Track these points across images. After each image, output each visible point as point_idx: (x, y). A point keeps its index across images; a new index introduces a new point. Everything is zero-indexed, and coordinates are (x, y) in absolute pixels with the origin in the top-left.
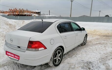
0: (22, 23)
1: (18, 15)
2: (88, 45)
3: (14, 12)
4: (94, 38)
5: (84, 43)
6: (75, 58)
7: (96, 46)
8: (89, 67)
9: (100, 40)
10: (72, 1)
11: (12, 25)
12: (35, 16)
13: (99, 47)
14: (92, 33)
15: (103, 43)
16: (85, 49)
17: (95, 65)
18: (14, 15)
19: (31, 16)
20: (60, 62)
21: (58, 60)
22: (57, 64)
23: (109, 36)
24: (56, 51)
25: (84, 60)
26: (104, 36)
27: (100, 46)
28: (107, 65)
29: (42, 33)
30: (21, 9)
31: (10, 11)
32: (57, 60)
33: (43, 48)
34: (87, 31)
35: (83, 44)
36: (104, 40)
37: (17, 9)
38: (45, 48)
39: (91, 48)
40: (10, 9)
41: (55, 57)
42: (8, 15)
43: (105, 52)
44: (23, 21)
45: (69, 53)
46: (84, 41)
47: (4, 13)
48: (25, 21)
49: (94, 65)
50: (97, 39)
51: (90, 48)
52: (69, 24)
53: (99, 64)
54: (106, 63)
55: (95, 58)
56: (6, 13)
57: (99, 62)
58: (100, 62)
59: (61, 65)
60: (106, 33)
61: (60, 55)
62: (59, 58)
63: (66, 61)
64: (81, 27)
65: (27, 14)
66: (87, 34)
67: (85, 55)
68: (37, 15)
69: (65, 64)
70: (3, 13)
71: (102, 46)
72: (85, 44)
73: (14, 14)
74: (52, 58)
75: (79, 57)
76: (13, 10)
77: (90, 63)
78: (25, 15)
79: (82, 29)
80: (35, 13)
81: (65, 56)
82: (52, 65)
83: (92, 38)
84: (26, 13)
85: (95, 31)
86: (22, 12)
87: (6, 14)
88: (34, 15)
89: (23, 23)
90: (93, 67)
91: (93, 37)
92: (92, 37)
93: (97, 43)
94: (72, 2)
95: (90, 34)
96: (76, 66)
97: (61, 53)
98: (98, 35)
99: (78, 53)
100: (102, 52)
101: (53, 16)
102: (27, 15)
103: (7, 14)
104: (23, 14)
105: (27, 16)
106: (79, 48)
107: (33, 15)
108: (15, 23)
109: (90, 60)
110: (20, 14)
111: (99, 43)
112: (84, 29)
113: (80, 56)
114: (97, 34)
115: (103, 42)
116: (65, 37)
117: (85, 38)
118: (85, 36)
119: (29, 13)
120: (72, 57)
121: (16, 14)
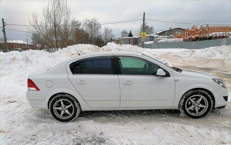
19: (225, 37)
20: (70, 119)
24: (56, 98)
32: (62, 112)
38: (38, 89)
62: (67, 112)
65: (215, 36)
78: (210, 38)
97: (71, 105)
105: (215, 39)
110: (201, 36)
116: (81, 81)
119: (221, 33)
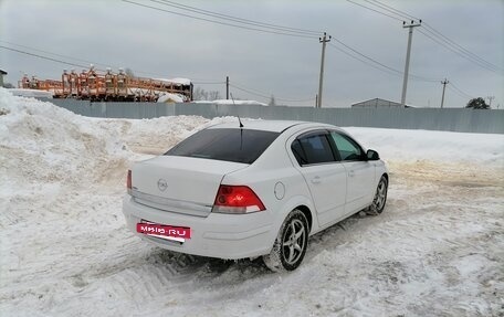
0: (119, 129)
1: (102, 97)
2: (392, 214)
3: (83, 84)
4: (417, 190)
5: (378, 205)
6: (348, 253)
7: (422, 218)
8: (393, 275)
9: (439, 198)
10: (325, 41)
11: (95, 138)
12: (169, 100)
13: (432, 219)
14: (410, 173)
15: (449, 209)
16: (381, 225)
17: (414, 271)
18: (84, 97)
19: (153, 101)
20: (301, 260)
21: (295, 250)
22: (290, 261)
23: (473, 186)
24: (289, 222)
25: (376, 257)
26: (454, 185)
27: (434, 217)
28: (453, 271)
29: (250, 163)
30: (115, 72)
31: (66, 79)
32: (292, 249)
33: (256, 208)
34: (387, 165)
35: (374, 210)
36: (453, 200)
37: (96, 73)
38: (263, 208)
39: (403, 222)
40: (69, 73)
41: (287, 240)
42: (57, 97)
43: (450, 235)
44: (126, 123)
45: (326, 238)
46: (376, 199)
47: (37, 86)
48: (135, 122)
49: (409, 271)
50: (428, 194)
51: (397, 224)
52: (326, 136)
53: (427, 268)
54: (451, 264)
55: (415, 253)
56: (47, 89)
57: (425, 262)
58: (430, 263)
59: (303, 270)
60: (465, 172)
61: (299, 235)
62: (297, 246)
63: (318, 257)
64: (366, 148)
65: (137, 95)
66: (385, 175)
67: (380, 244)
68: (178, 98)
69: (316, 265)
70: (33, 88)
71: (441, 217)
72: (380, 212)
73: (84, 92)
74: (279, 240)
75: (361, 248)
76: (81, 78)
77: (398, 264)
78: (130, 99)
79: (370, 156)
80: (168, 87)
81: (314, 245)
82: (277, 264)
83: (408, 192)
84: (134, 90)
85: (420, 164)
86: (120, 85)
87: (45, 91)
88: (164, 96)
89: (124, 130)
90: (405, 275)
91: (411, 187)
92: (408, 189)
93: (425, 207)
94: (324, 45)
95: (402, 175)
96: (353, 272)
97: (303, 229)
98: (430, 181)
99: (355, 236)
100: (440, 238)
101: (250, 102)
102: (139, 99)
103: (52, 92)
104: (122, 92)
105: (139, 101)
106: (360, 221)
107: (162, 99)
108: (103, 132)
109: (397, 258)
110: (111, 92)
111: (433, 209)
112: (375, 156)
113: (363, 245)
114: (429, 175)
115: (447, 204)
116: (317, 177)
117: (380, 187)
118: (382, 180)
119: (145, 91)
120: (335, 248)
121: (94, 91)
